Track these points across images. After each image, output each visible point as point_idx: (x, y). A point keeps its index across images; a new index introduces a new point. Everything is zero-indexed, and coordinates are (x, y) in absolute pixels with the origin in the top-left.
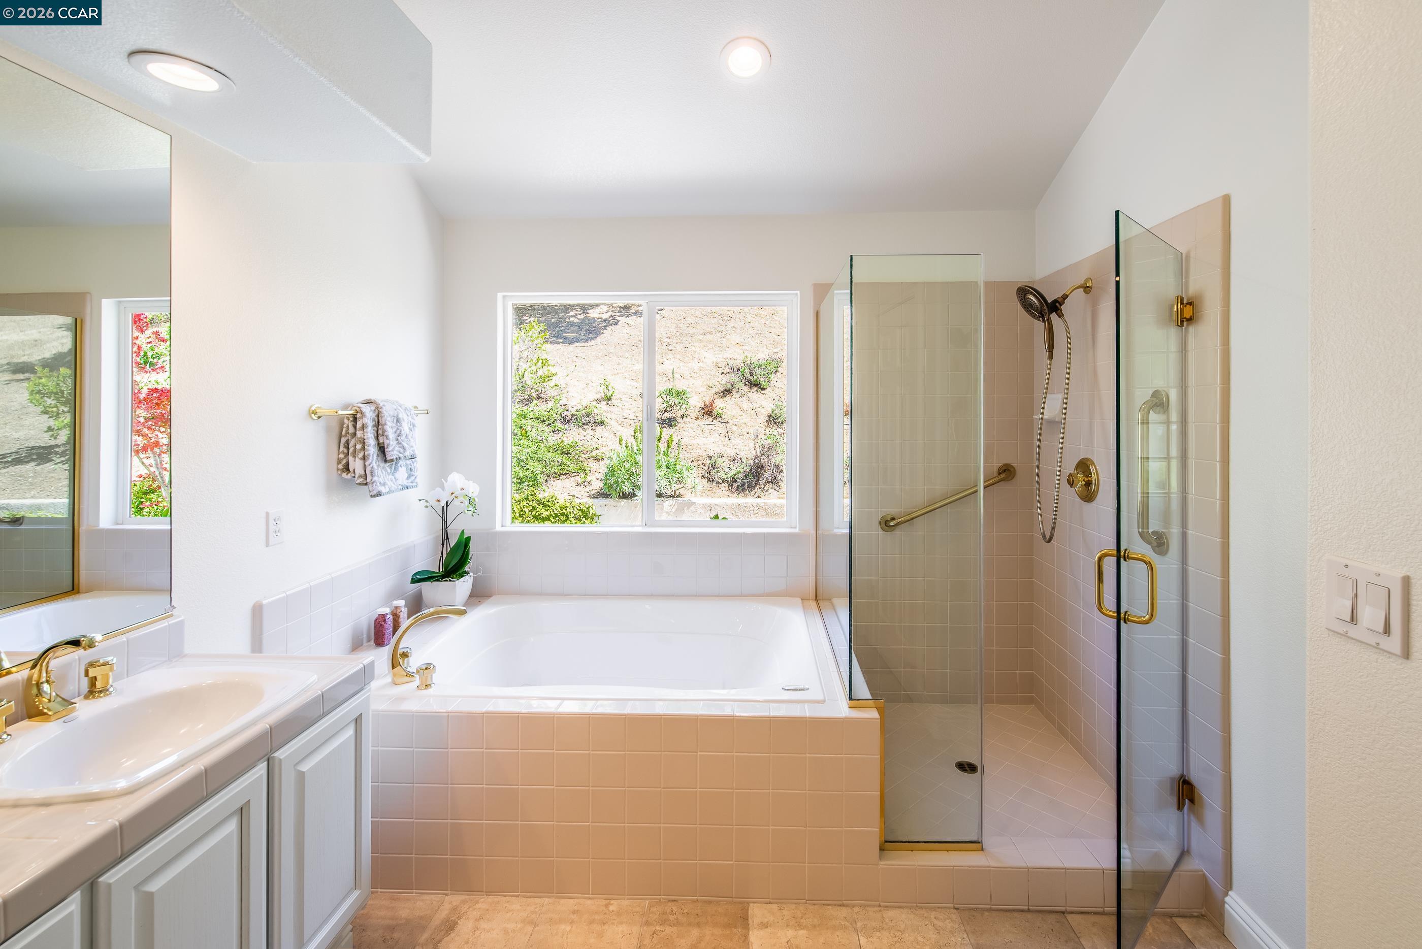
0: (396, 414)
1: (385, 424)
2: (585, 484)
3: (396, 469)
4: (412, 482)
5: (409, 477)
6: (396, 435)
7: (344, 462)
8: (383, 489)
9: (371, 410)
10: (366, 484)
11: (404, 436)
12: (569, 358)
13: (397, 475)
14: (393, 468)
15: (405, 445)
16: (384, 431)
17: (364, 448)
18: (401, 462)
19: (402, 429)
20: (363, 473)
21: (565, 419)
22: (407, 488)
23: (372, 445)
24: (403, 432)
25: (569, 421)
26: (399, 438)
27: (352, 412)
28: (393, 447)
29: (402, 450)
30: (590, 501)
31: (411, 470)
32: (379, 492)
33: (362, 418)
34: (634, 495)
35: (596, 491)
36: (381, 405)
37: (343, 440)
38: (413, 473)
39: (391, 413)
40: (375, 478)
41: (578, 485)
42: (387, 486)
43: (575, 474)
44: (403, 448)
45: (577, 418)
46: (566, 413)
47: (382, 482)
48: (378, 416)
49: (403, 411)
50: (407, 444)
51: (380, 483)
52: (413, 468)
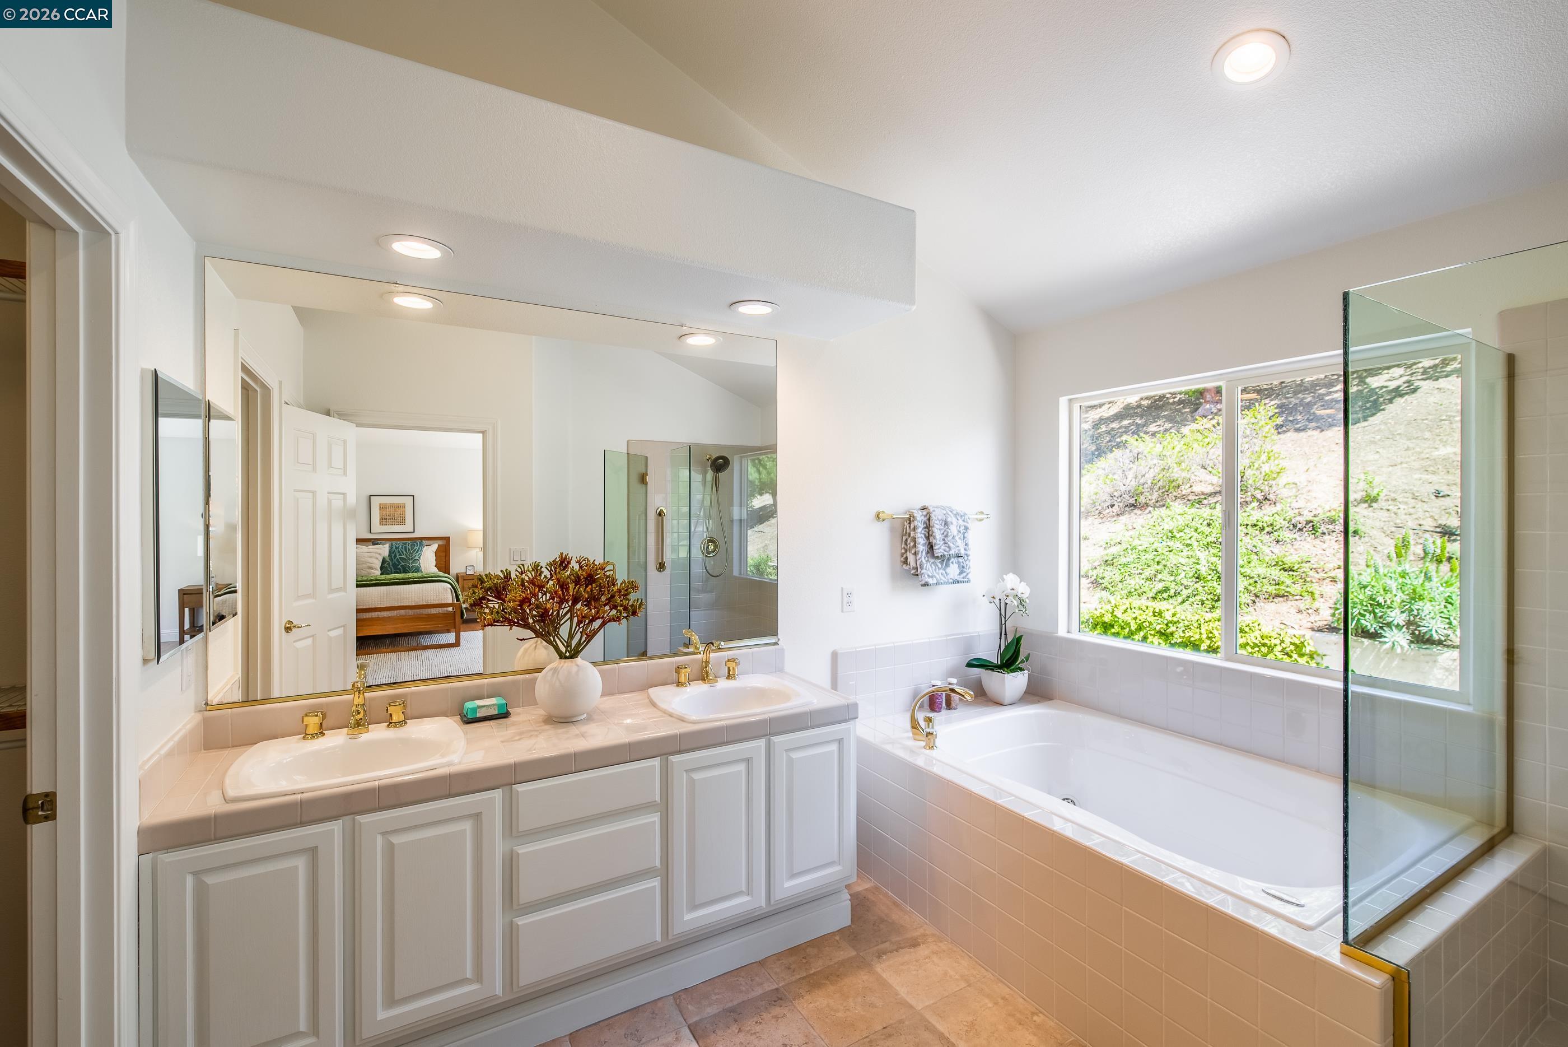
0: (945, 518)
1: (933, 526)
2: (1310, 611)
3: (947, 565)
4: (963, 578)
5: (961, 572)
6: (943, 536)
7: (905, 556)
8: (931, 581)
9: (922, 515)
10: (917, 575)
11: (951, 537)
12: (1323, 446)
13: (948, 570)
14: (944, 565)
15: (951, 545)
16: (933, 532)
17: (915, 546)
18: (952, 560)
19: (949, 531)
20: (915, 566)
21: (1295, 526)
22: (958, 582)
23: (921, 543)
24: (950, 534)
25: (1301, 530)
26: (946, 539)
27: (908, 516)
28: (939, 546)
29: (947, 549)
30: (1309, 634)
31: (963, 567)
32: (926, 582)
33: (914, 521)
34: (1381, 636)
35: (1326, 623)
36: (931, 510)
37: (904, 538)
38: (965, 570)
39: (940, 518)
40: (923, 571)
41: (1300, 611)
42: (935, 579)
43: (1298, 597)
44: (949, 547)
45: (1313, 526)
46: (1298, 518)
47: (930, 575)
48: (929, 520)
49: (952, 516)
50: (953, 544)
51: (928, 576)
52: (965, 566)
